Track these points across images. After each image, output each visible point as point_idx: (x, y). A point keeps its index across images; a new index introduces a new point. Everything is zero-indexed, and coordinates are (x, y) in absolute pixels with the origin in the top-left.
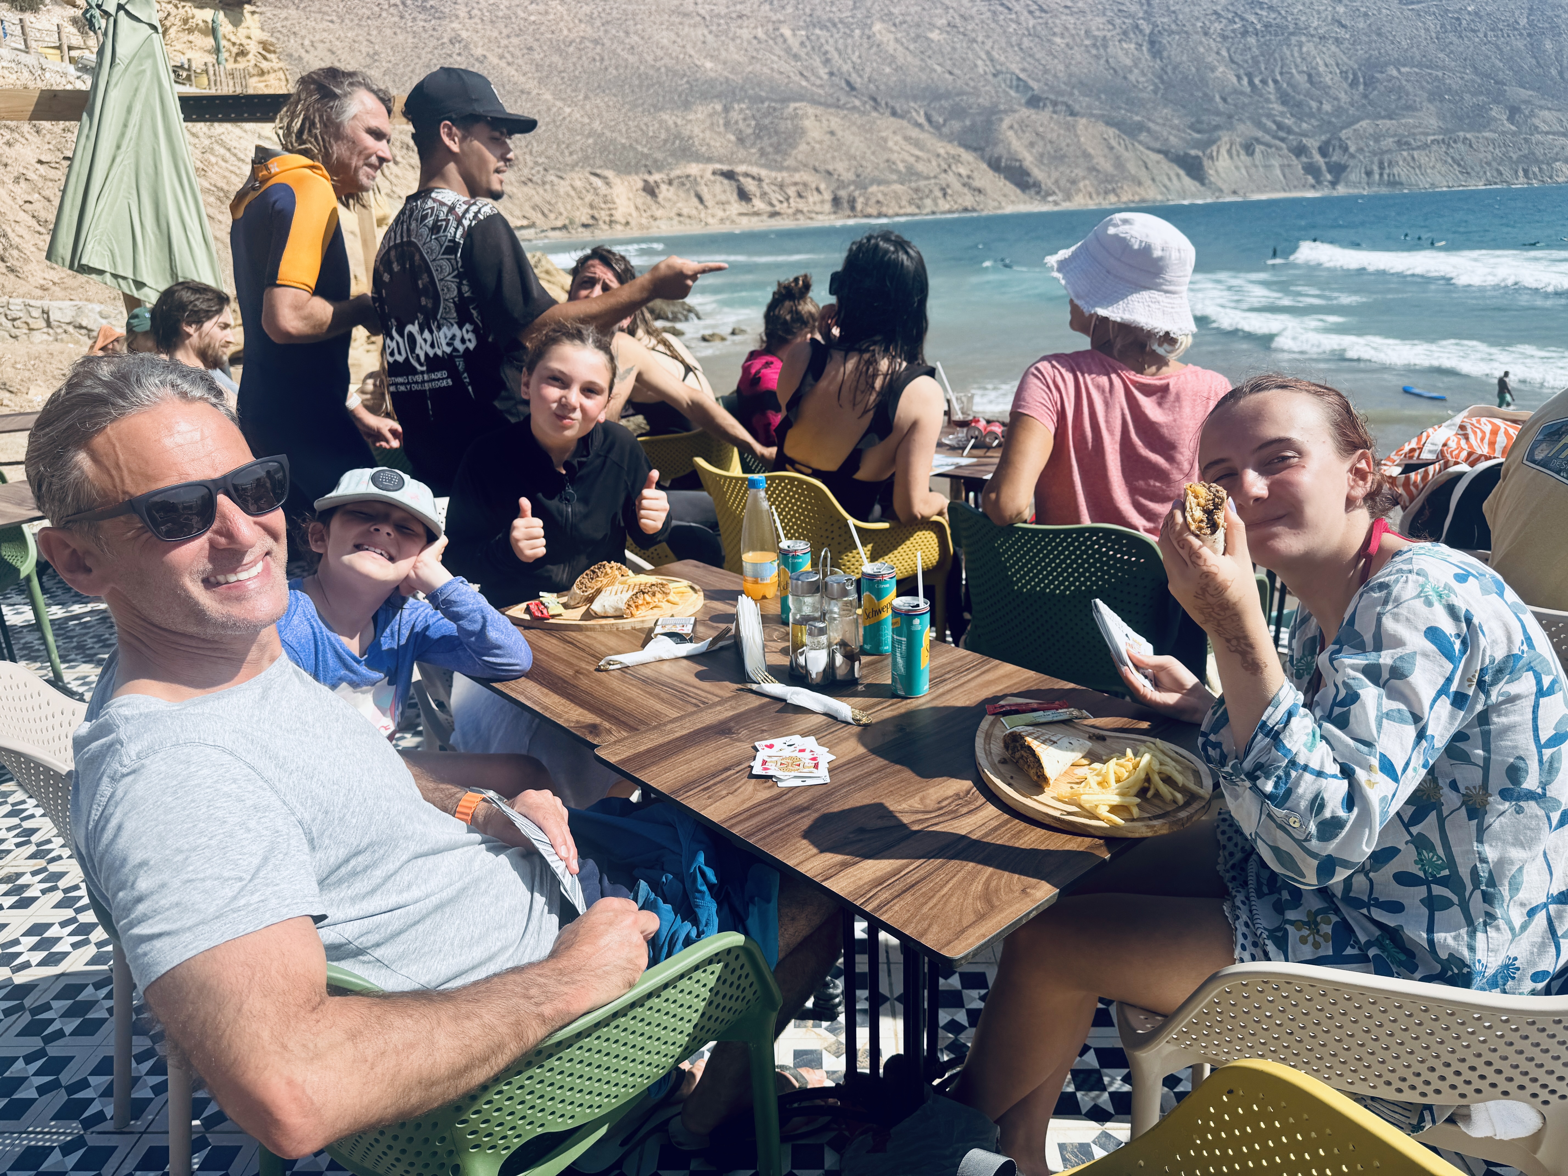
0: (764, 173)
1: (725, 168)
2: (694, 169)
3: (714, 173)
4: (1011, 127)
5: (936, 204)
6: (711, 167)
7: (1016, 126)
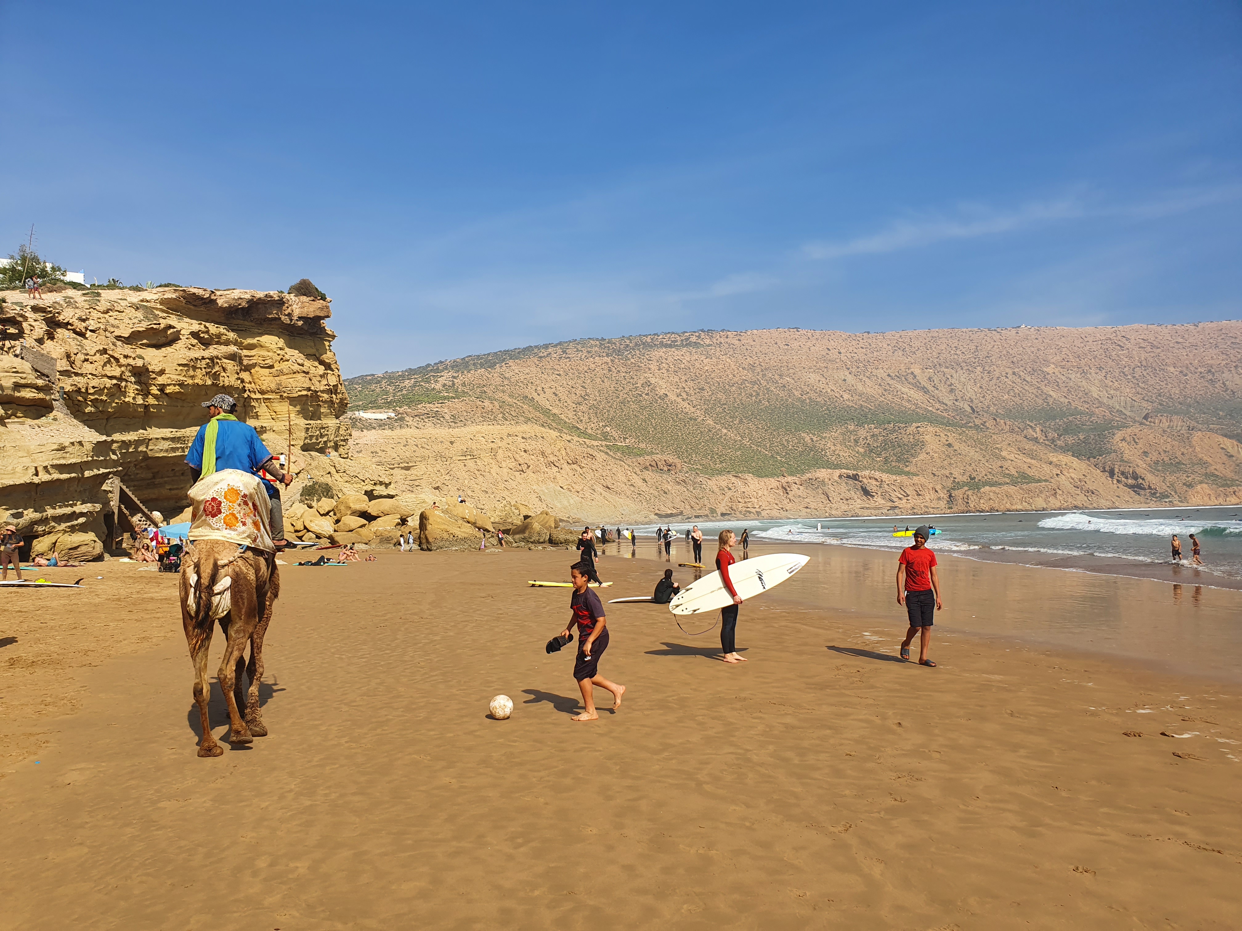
0: (885, 476)
1: (851, 472)
2: (822, 473)
3: (840, 476)
4: (1124, 439)
5: (1048, 502)
6: (837, 472)
7: (1128, 439)
